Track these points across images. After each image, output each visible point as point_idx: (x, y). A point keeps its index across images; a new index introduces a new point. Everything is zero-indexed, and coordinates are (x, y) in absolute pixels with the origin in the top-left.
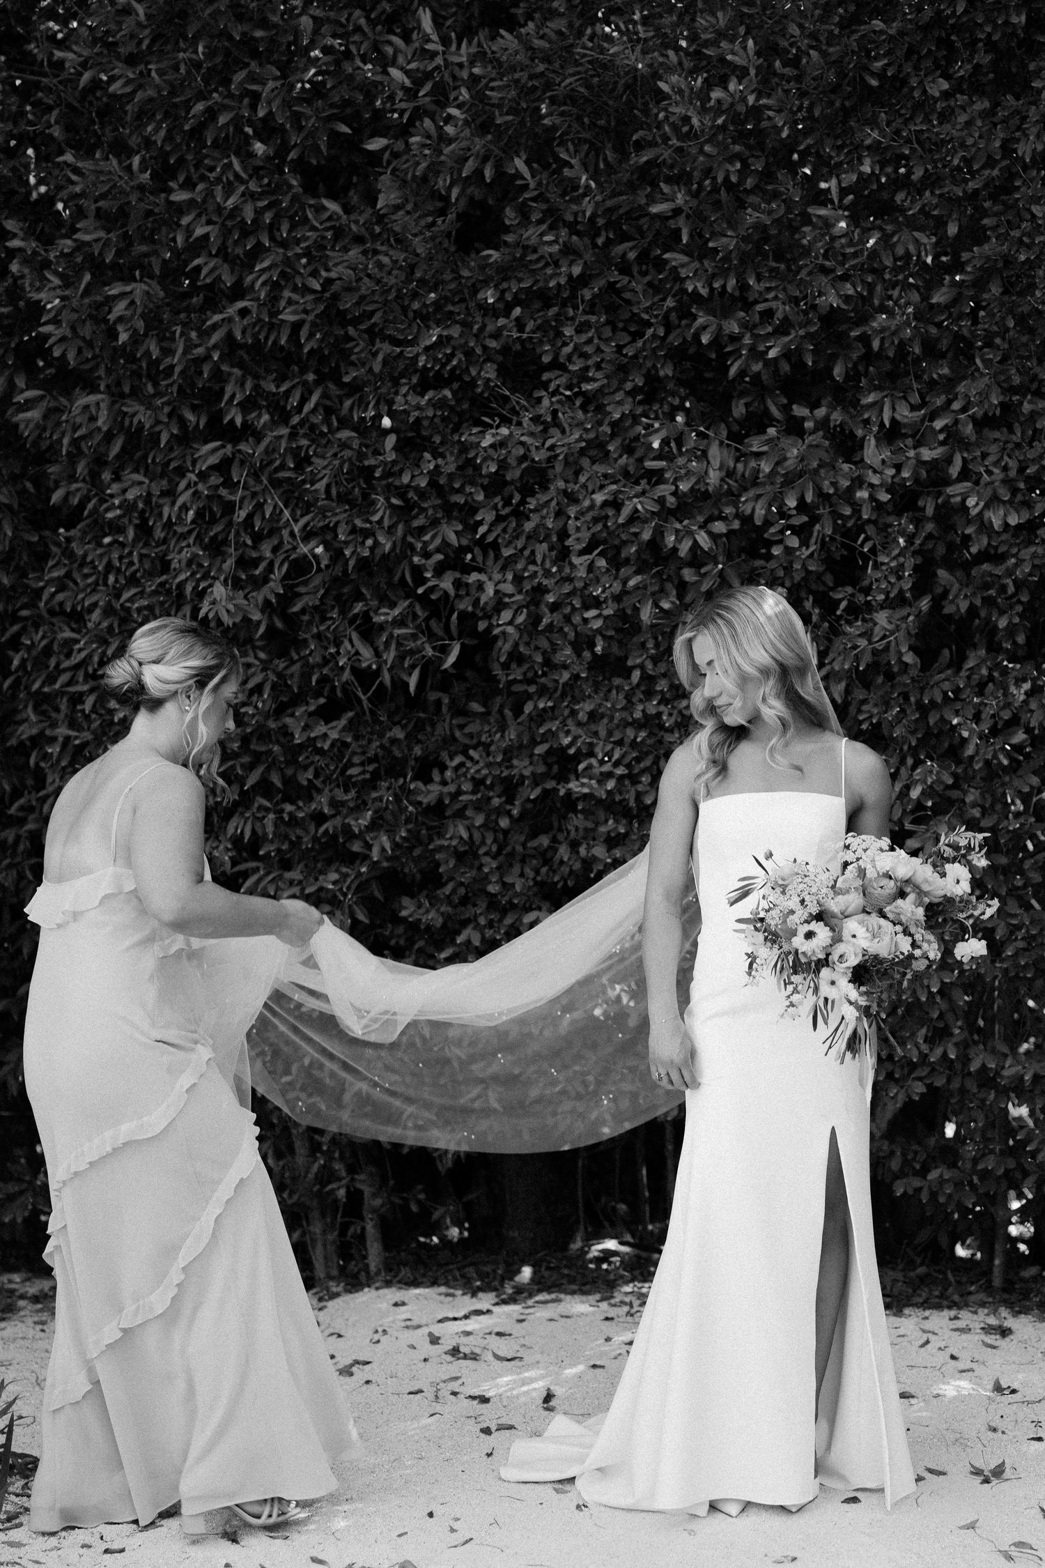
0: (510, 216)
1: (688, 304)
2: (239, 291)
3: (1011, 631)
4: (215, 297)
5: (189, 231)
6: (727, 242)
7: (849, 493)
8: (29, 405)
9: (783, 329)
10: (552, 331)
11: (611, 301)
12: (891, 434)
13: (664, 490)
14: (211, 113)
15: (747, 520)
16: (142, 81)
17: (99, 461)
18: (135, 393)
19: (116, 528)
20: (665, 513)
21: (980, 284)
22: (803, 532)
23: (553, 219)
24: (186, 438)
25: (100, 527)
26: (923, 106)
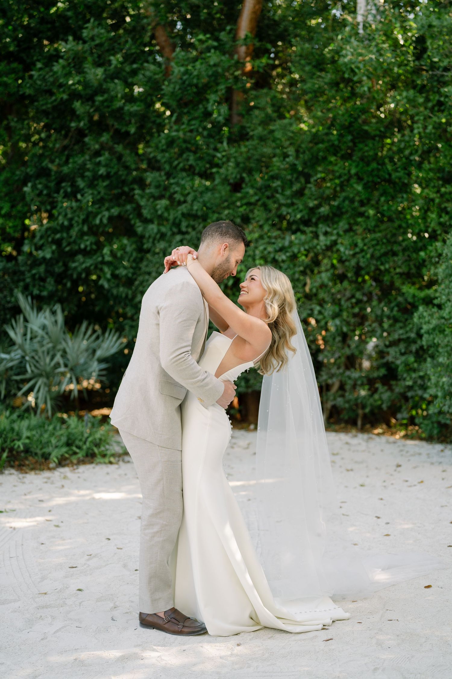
0: (244, 186)
1: (281, 205)
2: (185, 202)
3: (352, 277)
4: (180, 203)
5: (174, 188)
6: (288, 192)
7: (315, 247)
8: (139, 227)
9: (301, 211)
10: (252, 211)
11: (265, 205)
12: (326, 234)
13: (275, 246)
14: (179, 164)
15: (293, 252)
16: (164, 157)
17: (154, 239)
18: (163, 225)
19: (158, 253)
20: (276, 251)
21: (344, 201)
22: (306, 256)
23: (252, 187)
24: (174, 234)
25: (155, 254)
26: (331, 162)
